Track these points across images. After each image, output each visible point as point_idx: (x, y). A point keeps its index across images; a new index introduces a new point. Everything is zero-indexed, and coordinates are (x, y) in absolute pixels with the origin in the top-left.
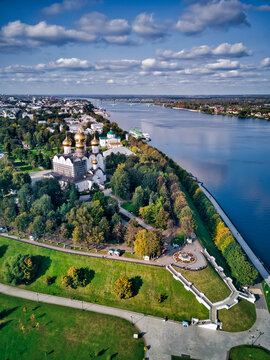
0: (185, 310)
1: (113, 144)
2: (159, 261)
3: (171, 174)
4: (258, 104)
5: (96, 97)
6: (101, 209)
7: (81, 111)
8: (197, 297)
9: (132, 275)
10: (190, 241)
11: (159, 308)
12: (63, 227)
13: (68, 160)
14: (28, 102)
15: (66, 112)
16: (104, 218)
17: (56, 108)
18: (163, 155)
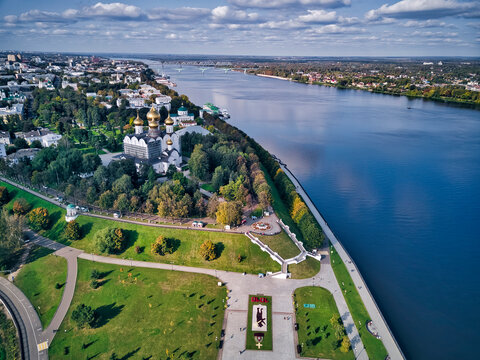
0: (261, 266)
1: (184, 122)
2: (239, 230)
3: (251, 155)
4: (363, 70)
5: (154, 58)
6: (182, 188)
7: (139, 79)
8: (272, 256)
9: (215, 241)
10: (267, 214)
11: (239, 266)
12: (148, 203)
13: (142, 140)
14: (63, 65)
15: (118, 80)
16: (187, 195)
17: (104, 74)
18: (245, 135)
